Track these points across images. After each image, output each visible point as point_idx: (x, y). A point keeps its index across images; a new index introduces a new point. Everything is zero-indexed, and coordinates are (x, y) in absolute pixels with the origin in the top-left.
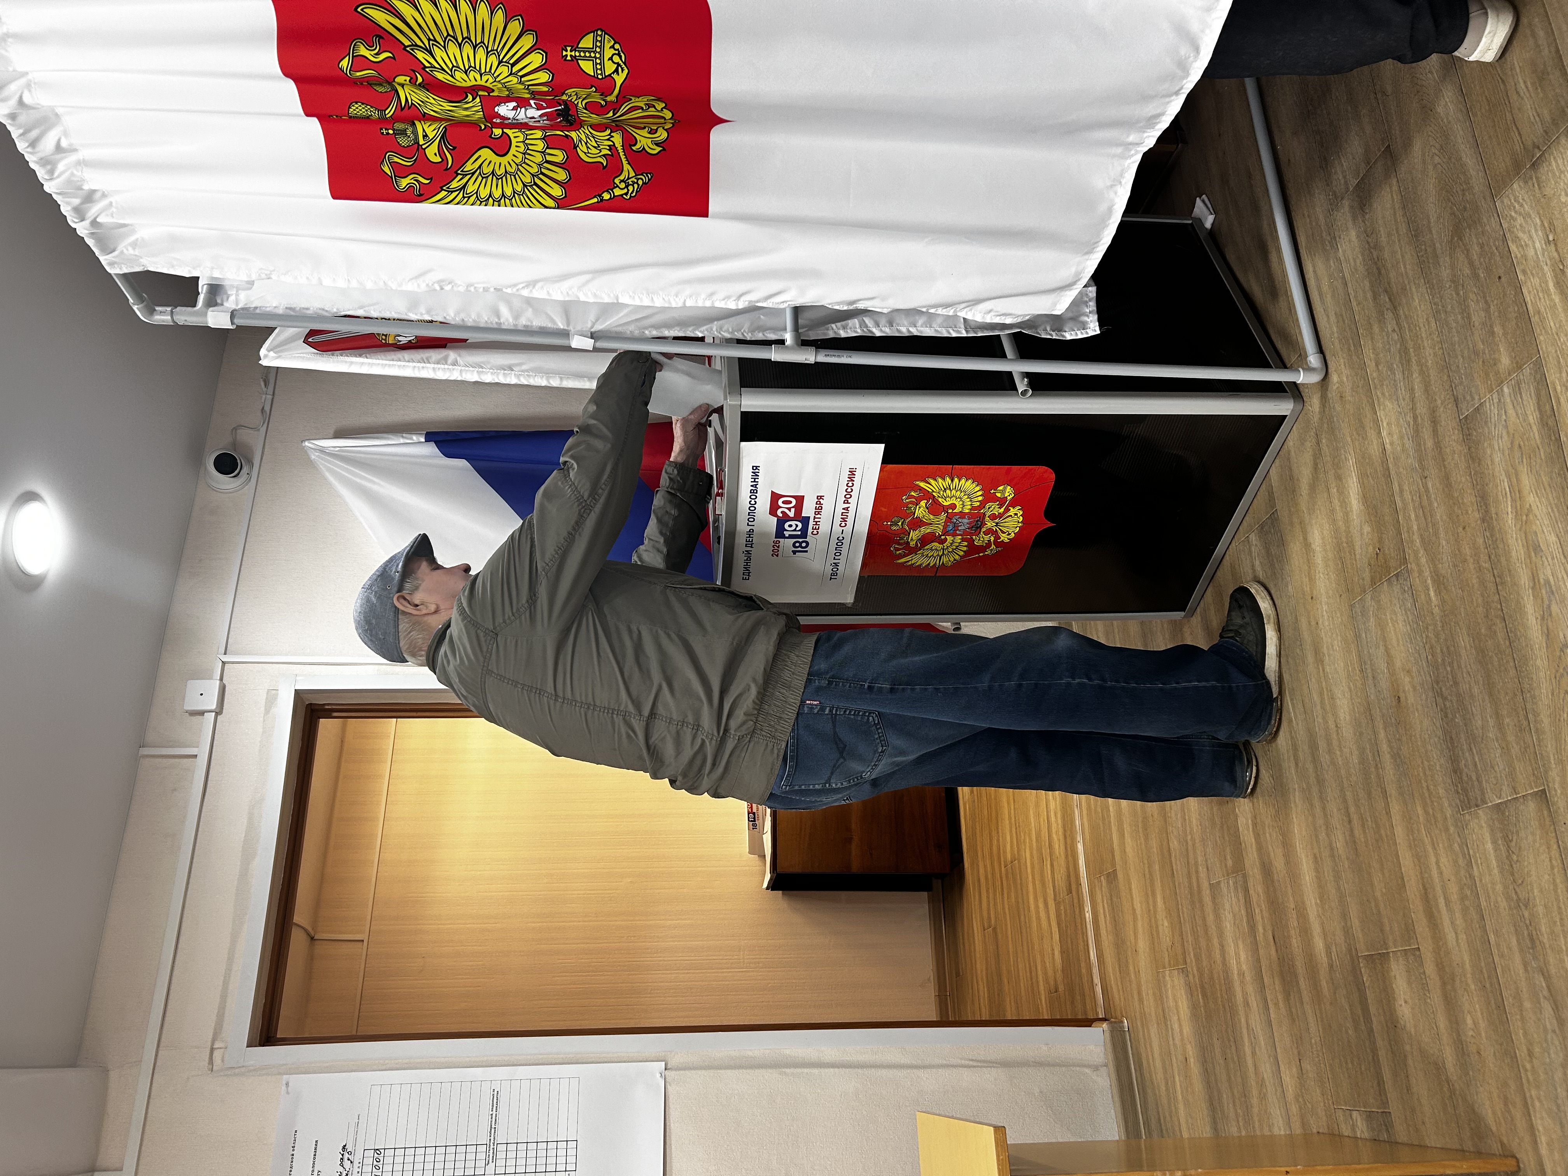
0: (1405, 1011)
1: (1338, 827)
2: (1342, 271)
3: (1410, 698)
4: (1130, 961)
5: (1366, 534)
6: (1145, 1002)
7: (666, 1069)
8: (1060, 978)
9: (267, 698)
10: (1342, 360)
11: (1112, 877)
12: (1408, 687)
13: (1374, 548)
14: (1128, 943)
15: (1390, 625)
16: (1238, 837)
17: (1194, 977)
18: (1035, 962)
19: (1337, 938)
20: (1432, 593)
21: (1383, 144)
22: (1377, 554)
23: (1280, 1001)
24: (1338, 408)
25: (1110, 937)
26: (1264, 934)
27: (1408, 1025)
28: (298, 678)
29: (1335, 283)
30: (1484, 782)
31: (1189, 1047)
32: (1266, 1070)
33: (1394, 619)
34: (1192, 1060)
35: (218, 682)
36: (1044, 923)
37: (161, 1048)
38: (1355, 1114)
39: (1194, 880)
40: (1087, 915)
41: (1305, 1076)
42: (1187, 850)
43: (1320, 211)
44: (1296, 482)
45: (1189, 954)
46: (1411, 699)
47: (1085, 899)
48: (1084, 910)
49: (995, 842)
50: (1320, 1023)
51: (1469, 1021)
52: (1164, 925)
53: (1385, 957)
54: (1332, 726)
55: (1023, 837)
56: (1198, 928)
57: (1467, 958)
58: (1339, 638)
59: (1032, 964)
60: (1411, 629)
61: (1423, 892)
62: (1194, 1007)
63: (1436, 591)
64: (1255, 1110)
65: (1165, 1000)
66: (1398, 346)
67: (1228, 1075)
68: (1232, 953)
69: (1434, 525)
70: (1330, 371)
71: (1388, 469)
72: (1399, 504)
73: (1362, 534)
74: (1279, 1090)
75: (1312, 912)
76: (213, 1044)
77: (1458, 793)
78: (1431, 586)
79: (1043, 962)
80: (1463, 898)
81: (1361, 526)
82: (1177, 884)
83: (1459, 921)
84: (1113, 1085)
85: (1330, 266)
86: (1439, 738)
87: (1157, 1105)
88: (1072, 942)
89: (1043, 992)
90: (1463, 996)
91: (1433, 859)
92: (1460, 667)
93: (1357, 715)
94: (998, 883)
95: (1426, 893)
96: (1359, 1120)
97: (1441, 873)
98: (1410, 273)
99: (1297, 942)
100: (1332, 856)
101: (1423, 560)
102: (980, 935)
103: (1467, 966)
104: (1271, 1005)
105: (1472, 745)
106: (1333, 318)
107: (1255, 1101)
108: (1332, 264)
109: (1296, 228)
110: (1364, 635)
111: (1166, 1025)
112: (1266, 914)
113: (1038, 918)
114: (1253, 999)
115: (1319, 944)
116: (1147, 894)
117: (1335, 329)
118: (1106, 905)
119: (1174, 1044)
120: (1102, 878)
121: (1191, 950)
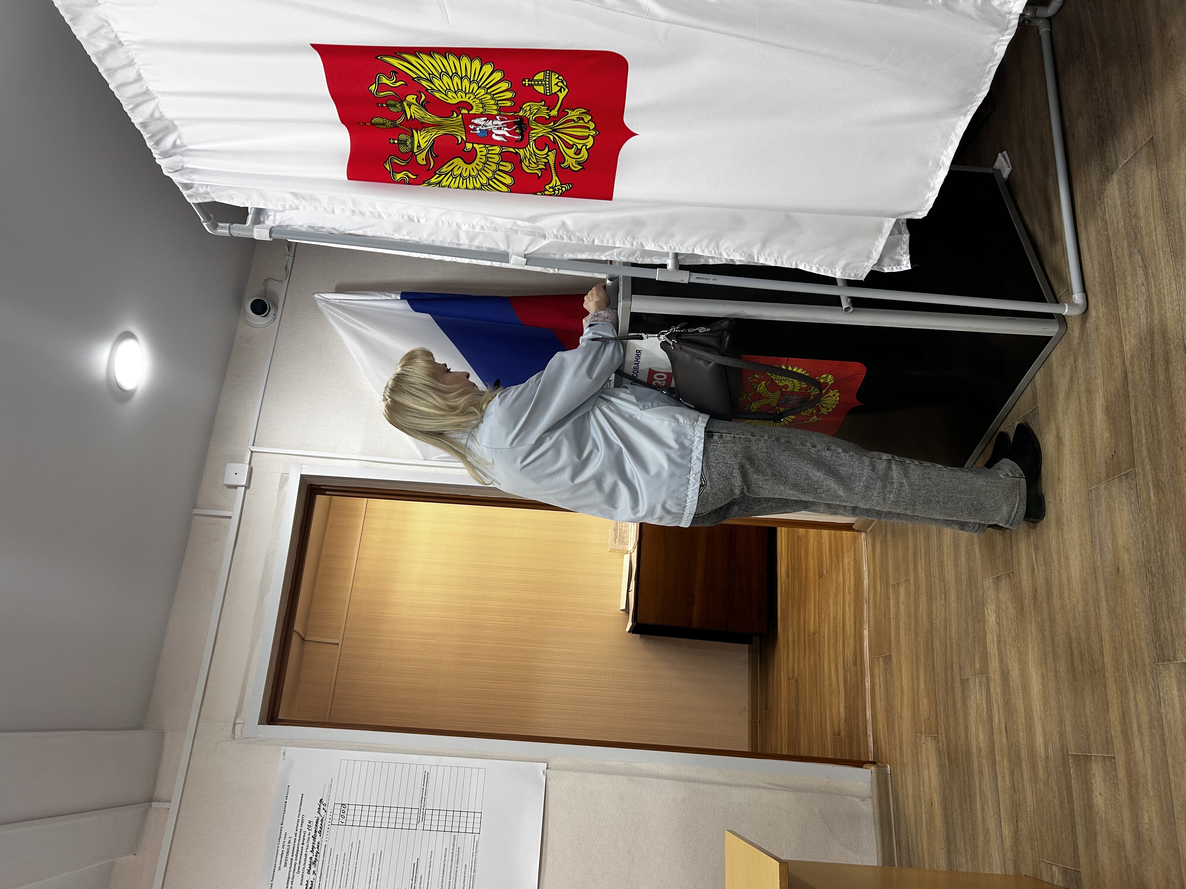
0: (1099, 800)
1: (1062, 656)
2: (1107, 230)
3: (1127, 569)
4: (896, 724)
5: (1105, 438)
6: (905, 755)
7: (547, 768)
8: (842, 726)
9: (281, 479)
10: (1100, 300)
11: (888, 659)
12: (1126, 561)
13: (1111, 450)
14: (896, 710)
15: (1117, 511)
16: (985, 648)
17: (943, 744)
18: (825, 710)
19: (1053, 737)
20: (1152, 495)
21: (1148, 136)
22: (1113, 456)
23: (1007, 775)
24: (1093, 336)
25: (883, 703)
26: (999, 725)
27: (1100, 812)
28: (303, 466)
29: (1101, 238)
30: (1177, 644)
31: (935, 795)
32: (991, 823)
33: (1121, 508)
34: (936, 805)
35: (247, 466)
36: (834, 684)
37: (200, 720)
38: (1054, 868)
39: (949, 674)
40: (867, 684)
41: (1019, 833)
42: (946, 650)
43: (1094, 179)
44: (1055, 388)
45: (941, 728)
46: (1127, 572)
47: (866, 672)
48: (865, 680)
49: (802, 617)
50: (1035, 798)
51: (1146, 817)
52: (924, 702)
53: (1088, 758)
54: (1065, 579)
55: (823, 617)
56: (950, 710)
57: (1149, 772)
58: (1077, 514)
59: (823, 711)
60: (1133, 518)
61: (1121, 716)
62: (941, 767)
63: (1155, 492)
64: (980, 850)
65: (920, 757)
66: (1145, 297)
67: (962, 821)
68: (973, 734)
69: (1159, 442)
70: (1090, 307)
71: (1128, 392)
72: (1134, 421)
73: (1102, 438)
74: (999, 839)
75: (1037, 715)
76: (235, 720)
77: (1156, 648)
78: (1151, 488)
79: (831, 712)
80: (1151, 727)
81: (1102, 432)
82: (936, 674)
83: (1147, 744)
84: (876, 813)
85: (1098, 225)
86: (1146, 605)
87: (907, 831)
88: (854, 702)
89: (829, 733)
90: (1143, 799)
91: (1132, 694)
92: (1167, 553)
93: (1085, 575)
94: (802, 647)
95: (1124, 718)
96: (1057, 872)
97: (1137, 706)
98: (1160, 241)
99: (1023, 735)
100: (1056, 676)
101: (1148, 467)
102: (785, 682)
103: (1149, 777)
104: (999, 777)
105: (1170, 615)
106: (1096, 265)
107: (980, 844)
108: (1100, 223)
109: (1074, 190)
110: (1096, 516)
111: (919, 775)
112: (1001, 710)
113: (830, 678)
114: (987, 770)
115: (1039, 739)
116: (912, 677)
117: (1097, 275)
118: (881, 680)
119: (924, 791)
120: (880, 659)
121: (942, 724)
